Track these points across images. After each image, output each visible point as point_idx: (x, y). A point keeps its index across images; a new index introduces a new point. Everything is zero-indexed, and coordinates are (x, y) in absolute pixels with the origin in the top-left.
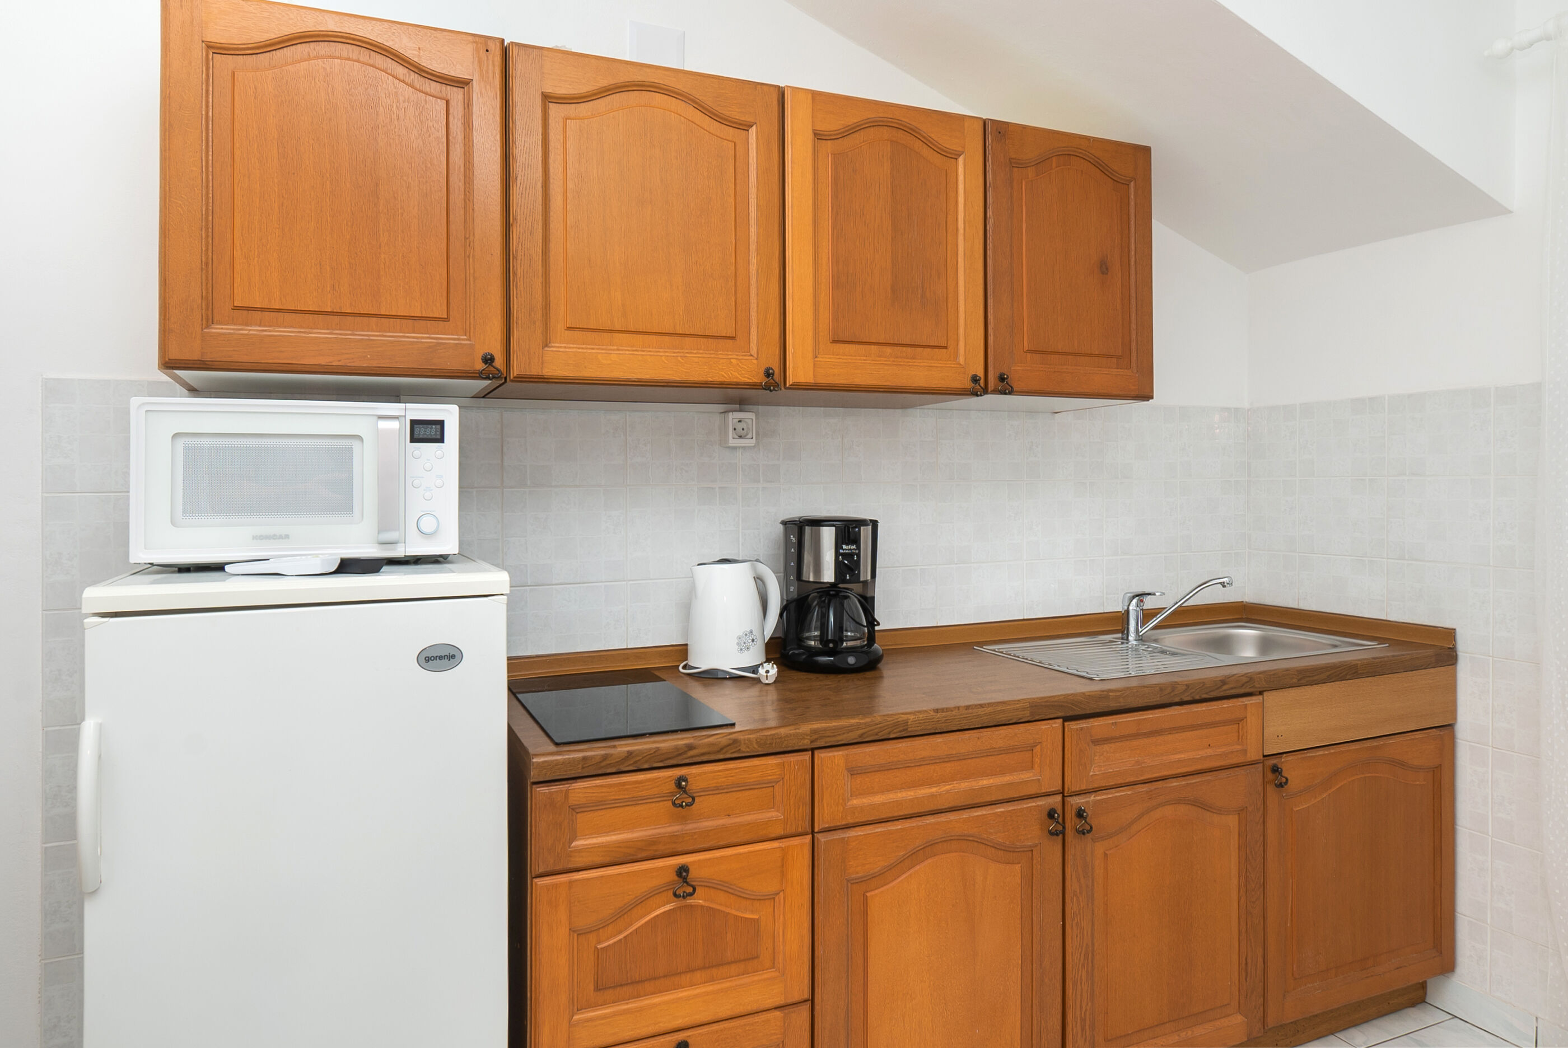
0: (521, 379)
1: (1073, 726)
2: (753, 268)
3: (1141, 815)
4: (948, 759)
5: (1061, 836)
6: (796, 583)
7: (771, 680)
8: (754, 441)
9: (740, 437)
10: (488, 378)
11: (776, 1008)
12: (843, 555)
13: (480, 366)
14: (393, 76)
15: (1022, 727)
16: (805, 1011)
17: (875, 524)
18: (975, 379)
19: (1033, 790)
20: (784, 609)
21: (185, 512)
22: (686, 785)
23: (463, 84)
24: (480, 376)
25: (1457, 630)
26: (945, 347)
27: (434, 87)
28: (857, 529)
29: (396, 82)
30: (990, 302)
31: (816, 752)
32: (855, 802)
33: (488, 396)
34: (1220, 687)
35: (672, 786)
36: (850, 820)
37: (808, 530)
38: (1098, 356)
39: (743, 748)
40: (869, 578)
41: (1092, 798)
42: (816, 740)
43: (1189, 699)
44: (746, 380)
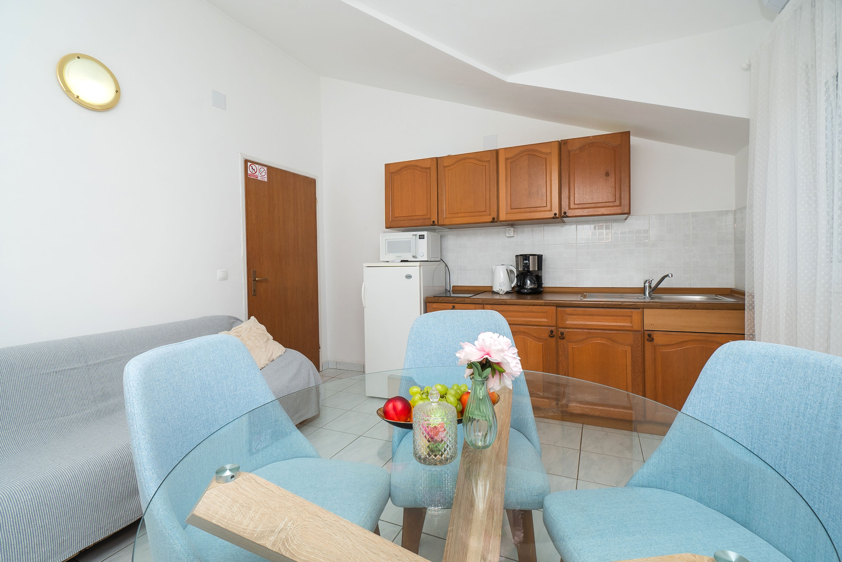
0: (440, 225)
1: (559, 309)
3: (586, 339)
5: (554, 338)
6: (518, 271)
7: (502, 293)
8: (514, 235)
9: (510, 234)
14: (417, 170)
15: (541, 307)
17: (540, 256)
18: (555, 214)
19: (545, 324)
20: (517, 277)
21: (388, 253)
23: (429, 168)
24: (432, 225)
26: (546, 207)
27: (424, 170)
28: (528, 257)
38: (605, 202)
40: (537, 270)
41: (566, 330)
44: (488, 221)
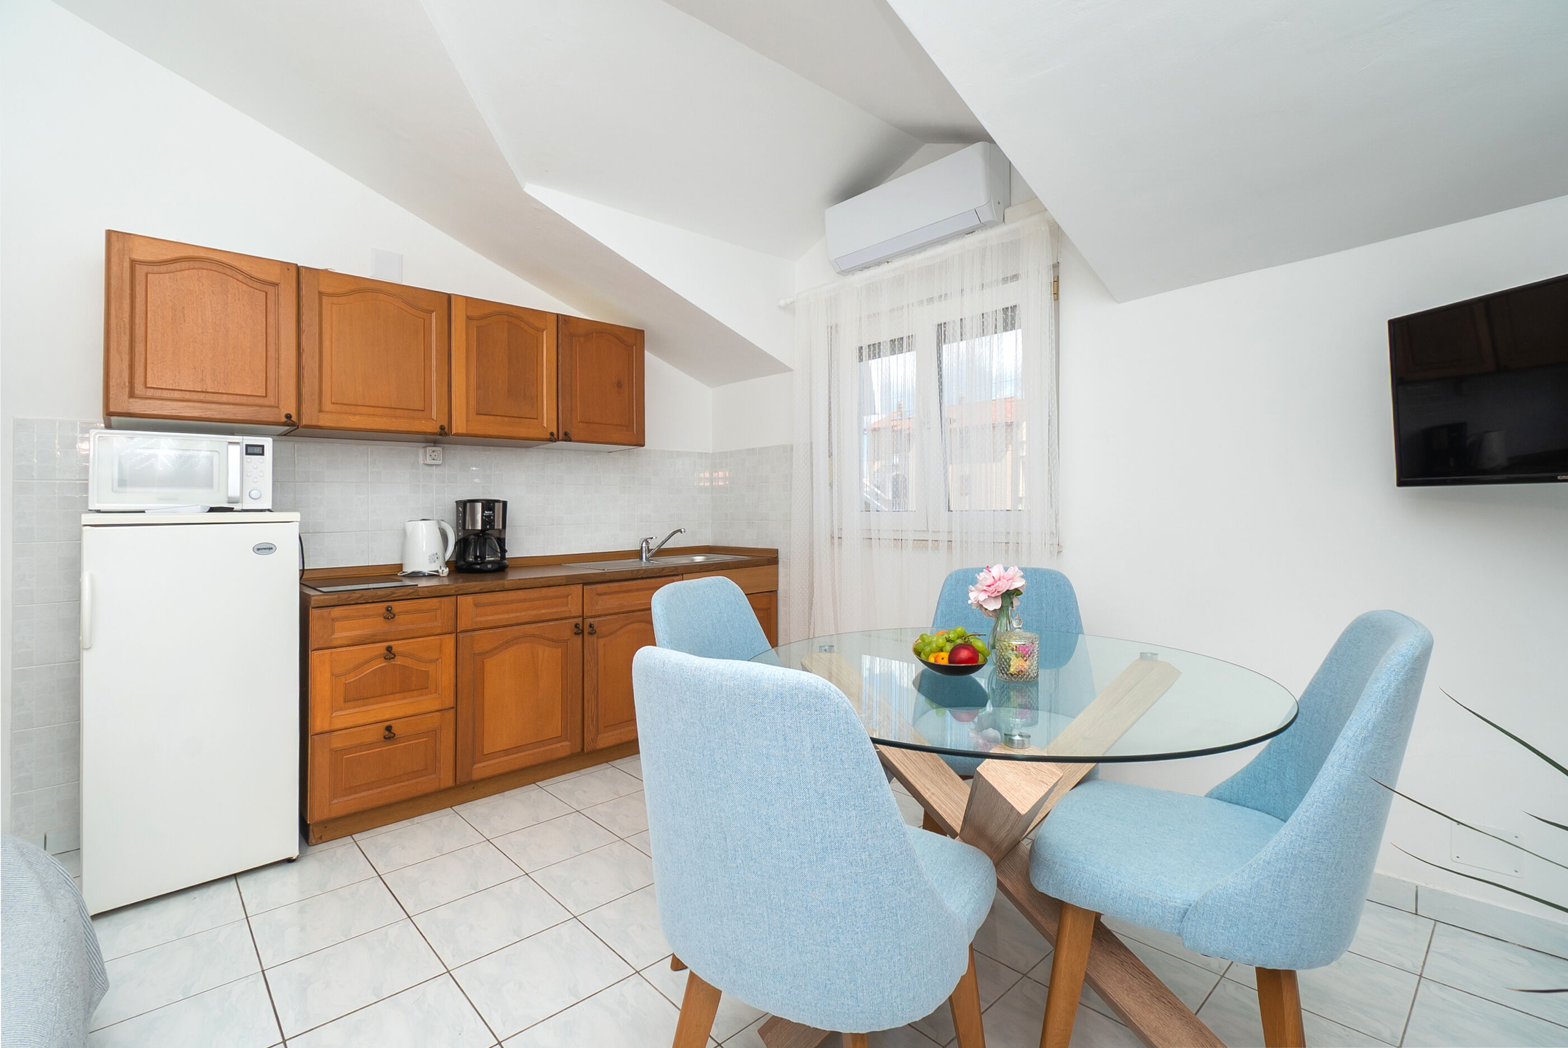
0: (306, 426)
2: (434, 378)
3: (622, 628)
4: (525, 601)
5: (581, 635)
6: (462, 531)
7: (445, 574)
8: (441, 461)
9: (434, 459)
10: (288, 425)
11: (437, 711)
12: (486, 516)
13: (284, 419)
14: (236, 279)
15: (562, 588)
16: (452, 712)
17: (505, 504)
18: (552, 434)
19: (567, 615)
20: (457, 543)
22: (391, 610)
23: (275, 285)
24: (284, 424)
25: (779, 550)
26: (537, 419)
27: (258, 285)
28: (492, 504)
29: (238, 282)
30: (560, 399)
31: (458, 597)
32: (479, 619)
33: (289, 434)
34: (661, 571)
35: (384, 610)
36: (475, 627)
37: (468, 505)
38: (617, 425)
39: (420, 594)
40: (501, 527)
41: (598, 619)
42: (458, 591)
43: (646, 576)
44: (431, 431)
